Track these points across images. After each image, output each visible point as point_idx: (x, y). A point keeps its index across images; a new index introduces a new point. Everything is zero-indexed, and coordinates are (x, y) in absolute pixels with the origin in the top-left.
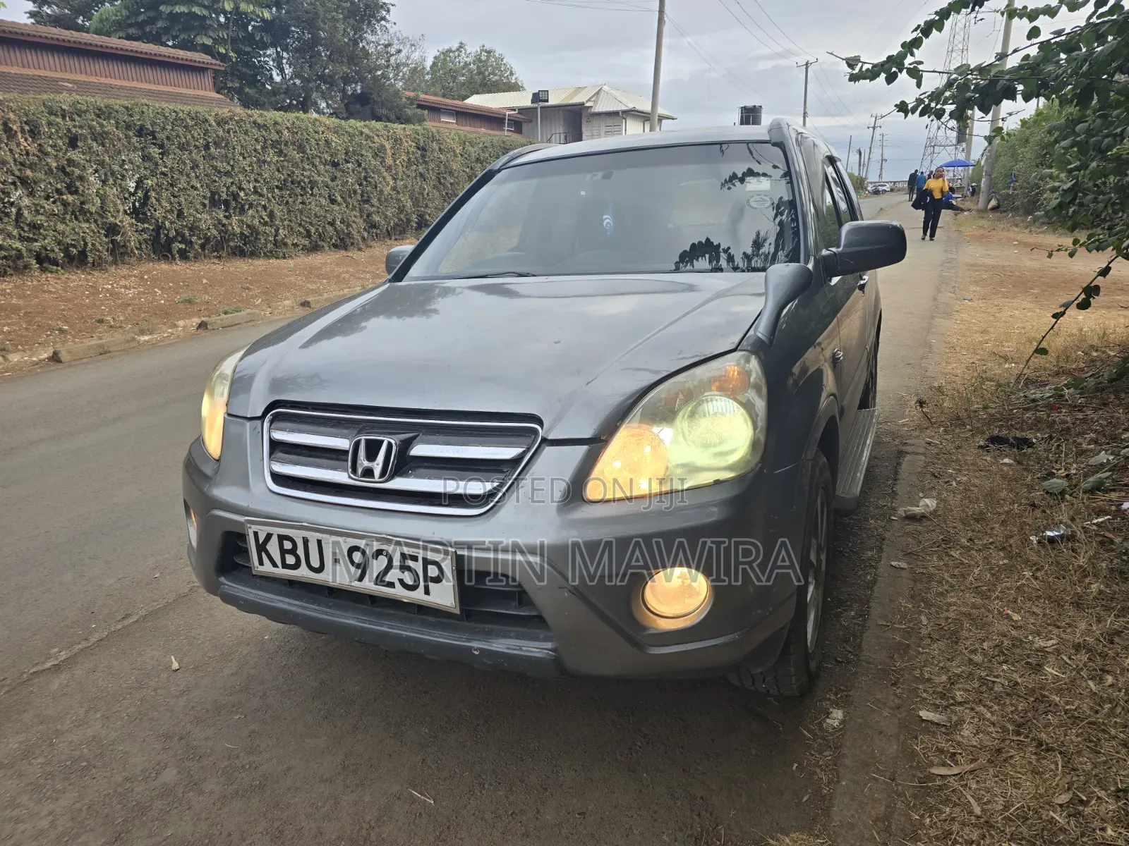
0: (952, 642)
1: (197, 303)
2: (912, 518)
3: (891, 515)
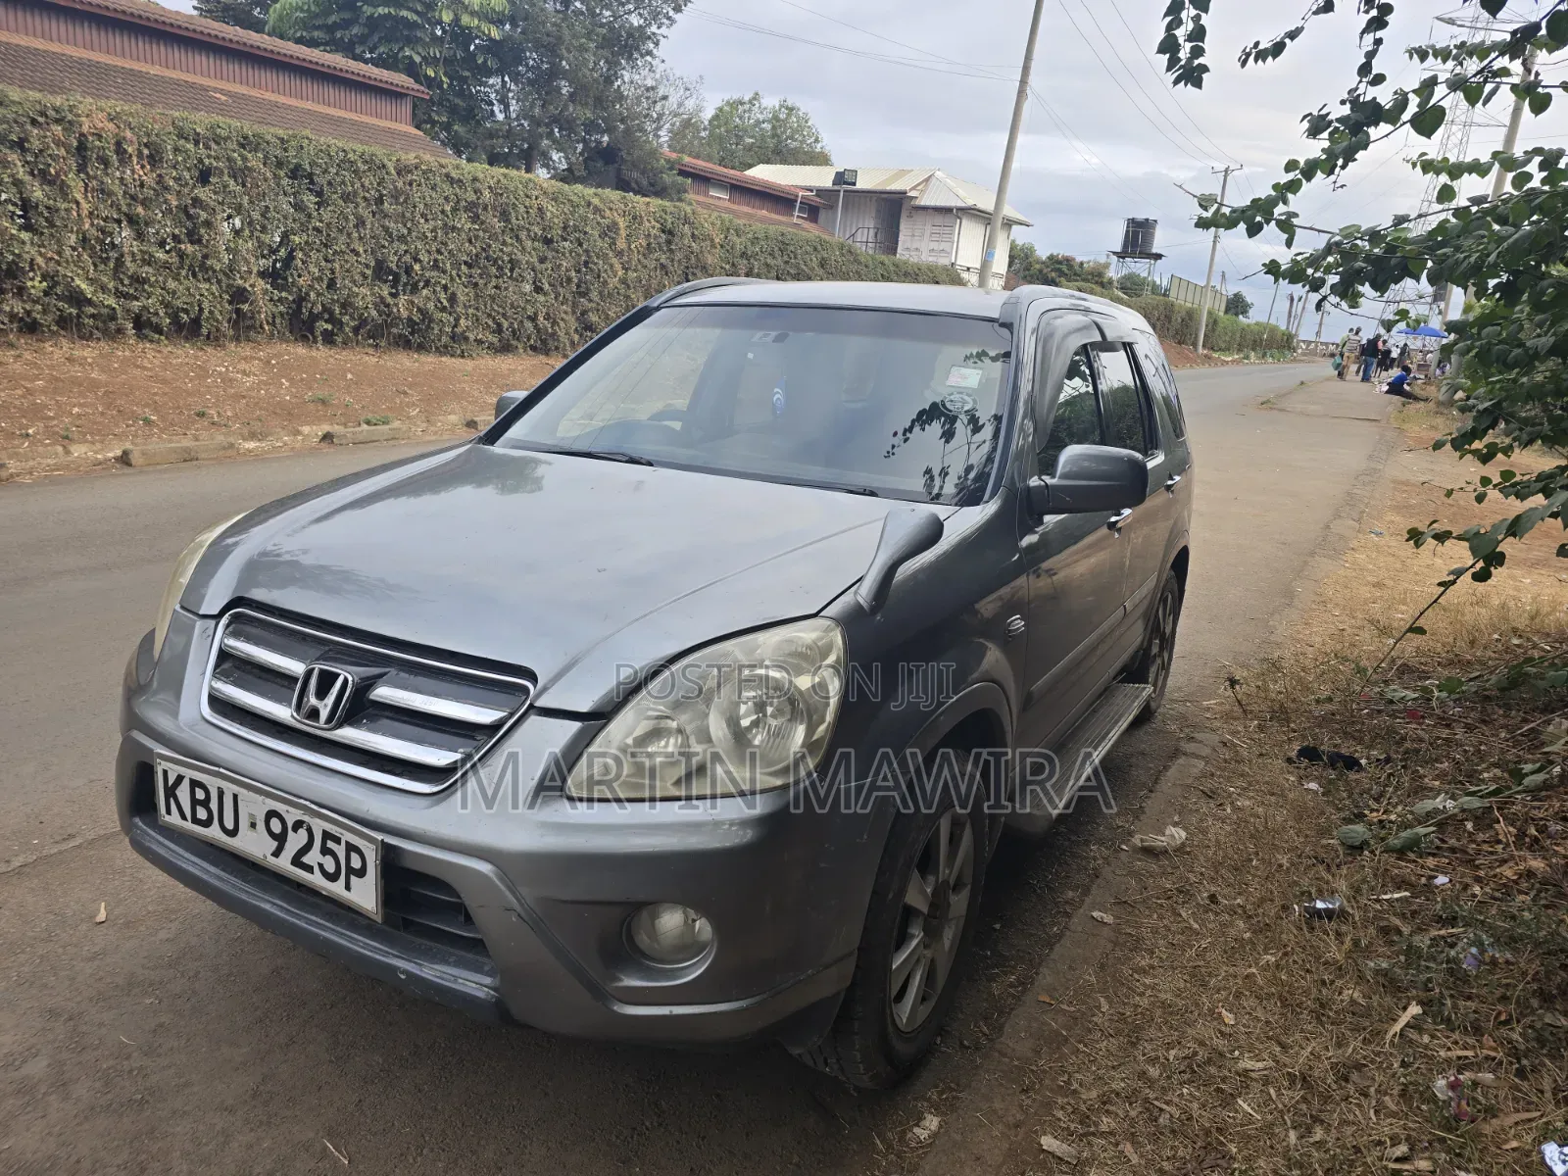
0: (1129, 1042)
1: (332, 406)
2: (1149, 852)
3: (1123, 842)
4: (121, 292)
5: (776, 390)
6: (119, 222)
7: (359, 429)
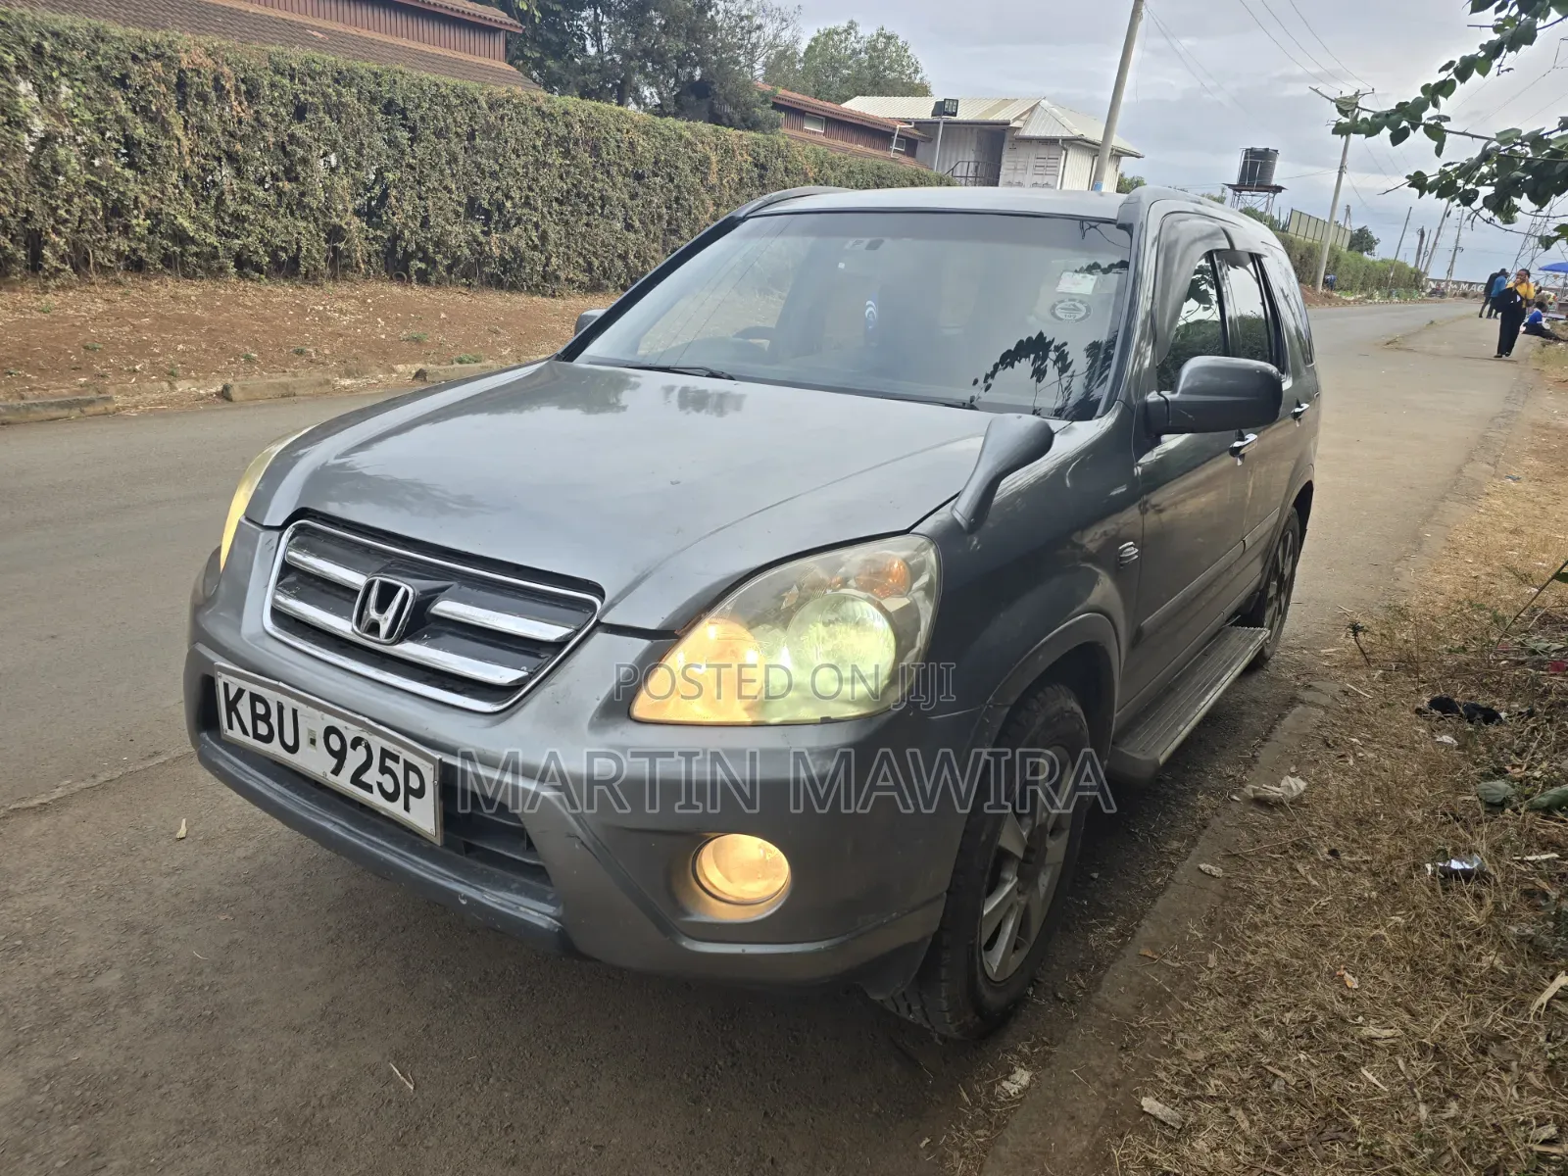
0: (1239, 1001)
1: (426, 344)
2: (1262, 802)
3: (1234, 792)
4: (222, 231)
5: (869, 303)
6: (219, 160)
7: (452, 367)
